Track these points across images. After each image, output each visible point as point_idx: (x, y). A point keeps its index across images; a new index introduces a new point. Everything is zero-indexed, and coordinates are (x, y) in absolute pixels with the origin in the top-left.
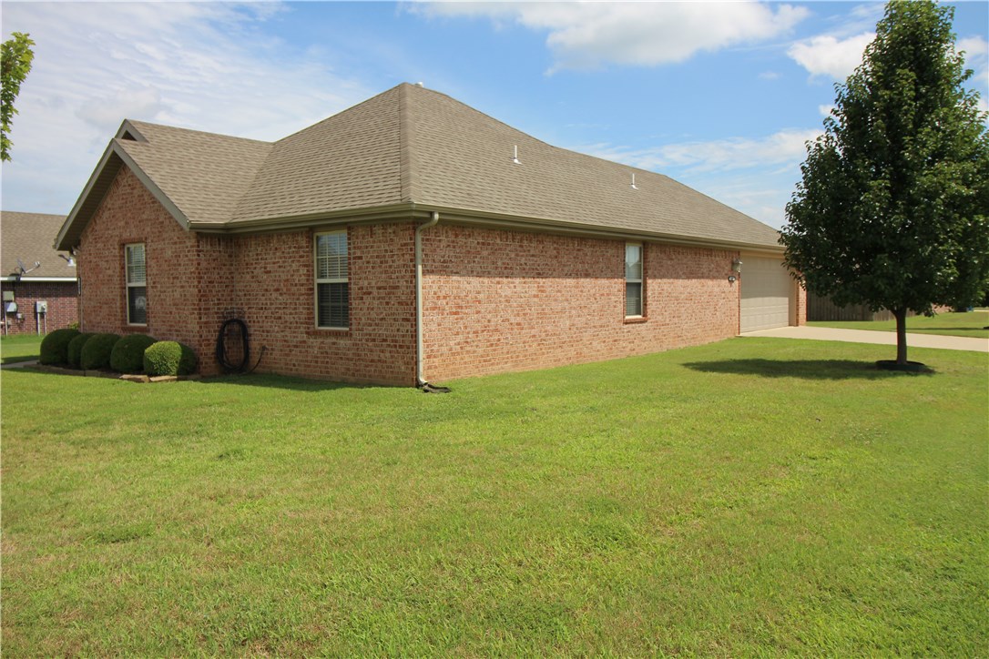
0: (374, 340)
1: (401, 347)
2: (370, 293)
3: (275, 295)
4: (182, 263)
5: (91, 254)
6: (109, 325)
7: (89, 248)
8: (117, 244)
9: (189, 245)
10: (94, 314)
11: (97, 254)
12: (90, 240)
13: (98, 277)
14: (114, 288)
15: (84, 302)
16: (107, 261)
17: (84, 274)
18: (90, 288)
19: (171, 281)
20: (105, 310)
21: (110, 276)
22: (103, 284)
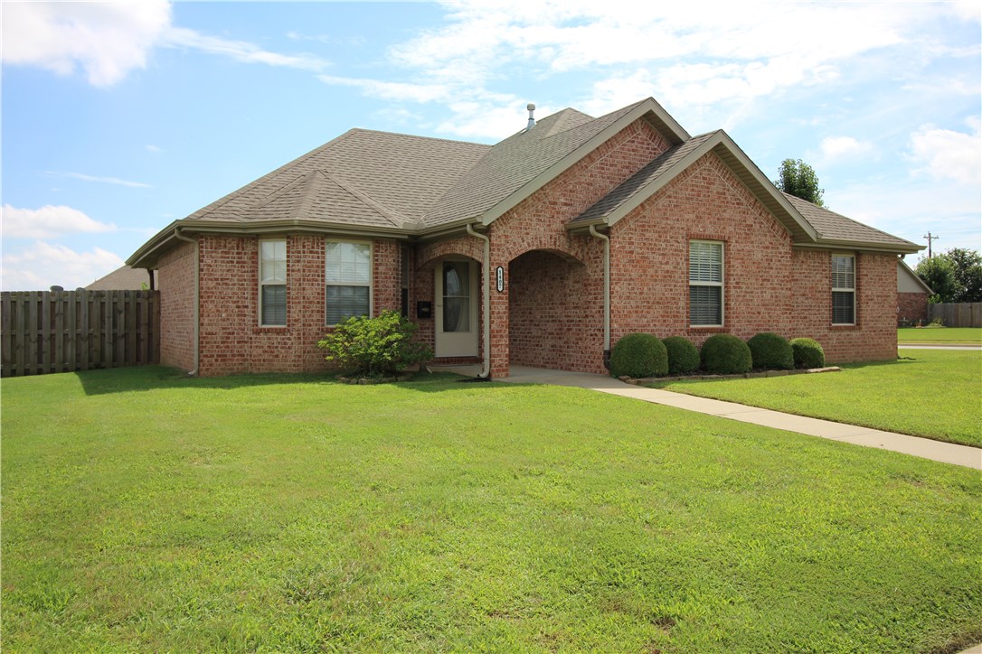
0: (875, 331)
1: (891, 334)
2: (872, 300)
3: (801, 299)
4: (774, 267)
5: (632, 243)
6: (664, 328)
7: (630, 235)
8: (683, 237)
9: (783, 251)
10: (634, 315)
11: (644, 244)
12: (632, 226)
13: (644, 271)
14: (675, 286)
15: (614, 300)
16: (663, 254)
17: (617, 265)
18: (629, 284)
19: (761, 282)
20: (657, 311)
21: (668, 272)
22: (655, 280)
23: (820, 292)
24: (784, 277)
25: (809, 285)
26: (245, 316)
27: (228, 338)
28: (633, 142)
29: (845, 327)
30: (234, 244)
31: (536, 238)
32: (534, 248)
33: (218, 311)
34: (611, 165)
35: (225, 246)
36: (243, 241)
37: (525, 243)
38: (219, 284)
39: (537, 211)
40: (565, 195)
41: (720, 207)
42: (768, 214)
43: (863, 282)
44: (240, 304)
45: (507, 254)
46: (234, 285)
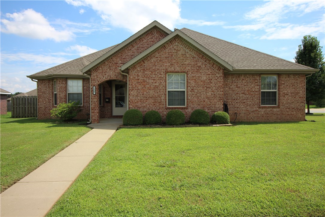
0: (289, 108)
2: (288, 95)
3: (242, 95)
4: (213, 82)
5: (139, 76)
6: (154, 107)
7: (138, 73)
8: (163, 73)
9: (218, 76)
10: (140, 102)
11: (145, 76)
12: (138, 70)
13: (144, 86)
14: (160, 91)
15: (131, 97)
16: (154, 79)
17: (132, 84)
18: (137, 91)
19: (205, 89)
20: (151, 101)
21: (156, 86)
22: (150, 89)
23: (253, 92)
24: (219, 86)
25: (246, 89)
26: (50, 102)
27: (46, 109)
28: (152, 38)
29: (269, 107)
30: (47, 82)
31: (109, 76)
32: (108, 79)
33: (43, 101)
34: (142, 48)
35: (44, 83)
36: (49, 80)
37: (105, 78)
38: (43, 93)
39: (109, 66)
40: (121, 60)
41: (183, 60)
42: (210, 61)
43: (282, 87)
44: (49, 99)
45: (97, 82)
46: (47, 93)
